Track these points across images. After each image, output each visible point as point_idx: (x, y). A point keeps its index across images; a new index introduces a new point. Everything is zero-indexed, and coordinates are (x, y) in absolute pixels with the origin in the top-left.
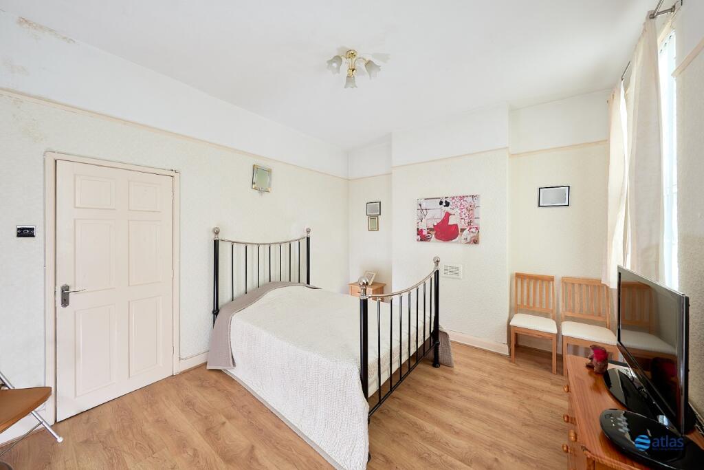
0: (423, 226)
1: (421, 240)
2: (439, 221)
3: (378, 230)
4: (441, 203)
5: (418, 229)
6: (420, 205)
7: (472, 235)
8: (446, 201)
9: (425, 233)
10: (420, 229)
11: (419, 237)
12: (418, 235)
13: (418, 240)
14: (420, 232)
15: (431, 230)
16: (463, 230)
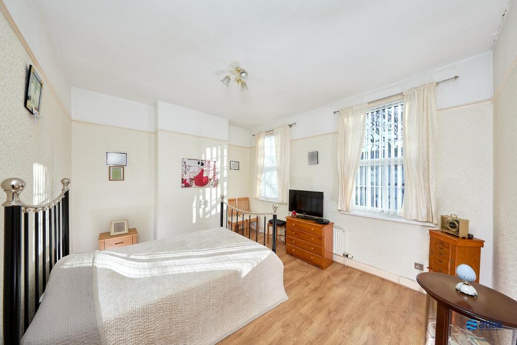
0: (187, 177)
1: (185, 187)
2: (197, 174)
3: (123, 180)
4: (199, 163)
5: (182, 179)
6: (185, 163)
7: (215, 182)
8: (202, 163)
9: (188, 181)
10: (184, 179)
11: (183, 184)
12: (182, 183)
13: (182, 187)
14: (184, 181)
15: (192, 179)
16: (210, 180)
